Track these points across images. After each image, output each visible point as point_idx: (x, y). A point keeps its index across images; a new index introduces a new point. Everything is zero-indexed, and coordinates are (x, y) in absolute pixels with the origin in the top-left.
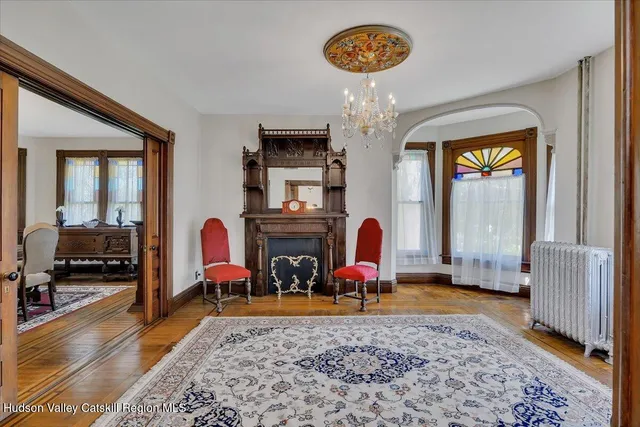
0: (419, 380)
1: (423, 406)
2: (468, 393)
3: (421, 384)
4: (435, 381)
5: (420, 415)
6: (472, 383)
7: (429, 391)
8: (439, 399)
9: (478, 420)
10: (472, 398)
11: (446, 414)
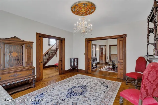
0: (64, 92)
1: (60, 89)
2: (53, 94)
3: (63, 92)
4: (61, 94)
5: (59, 88)
6: (54, 97)
7: (60, 91)
8: (58, 91)
9: (50, 91)
10: (52, 93)
11: (55, 89)
